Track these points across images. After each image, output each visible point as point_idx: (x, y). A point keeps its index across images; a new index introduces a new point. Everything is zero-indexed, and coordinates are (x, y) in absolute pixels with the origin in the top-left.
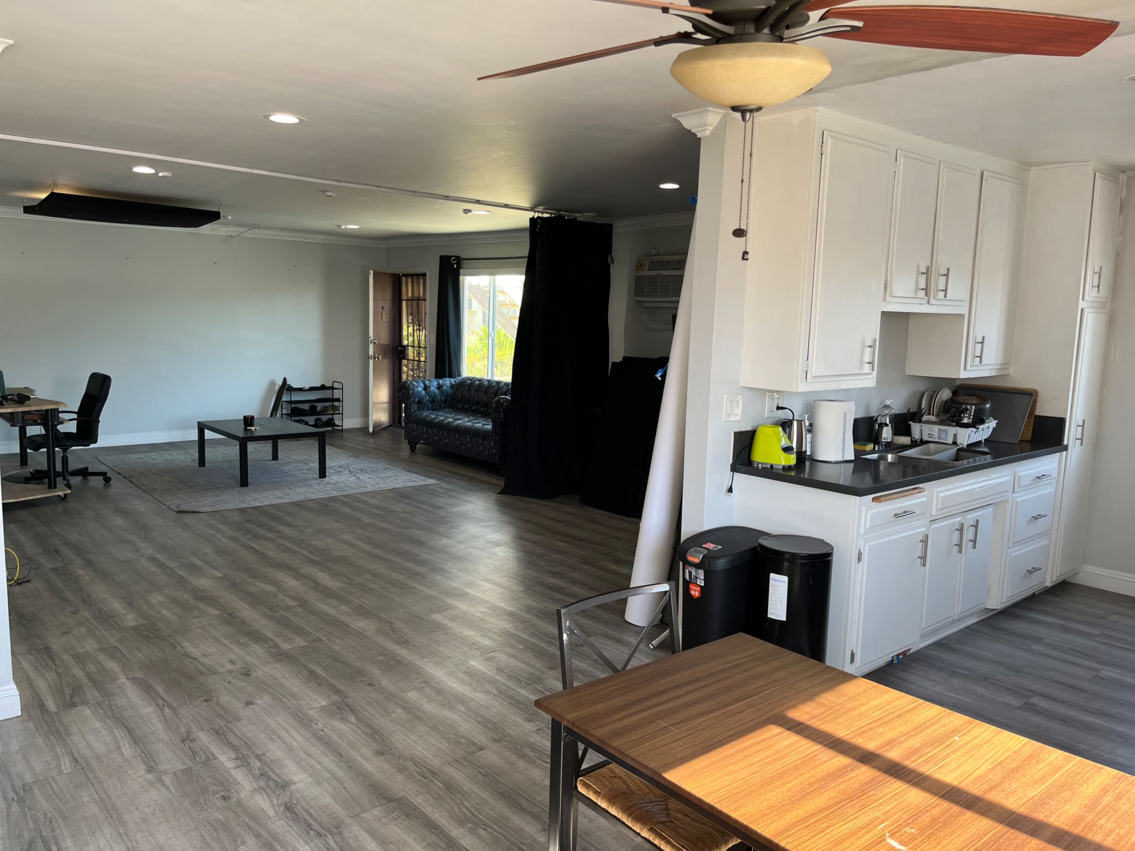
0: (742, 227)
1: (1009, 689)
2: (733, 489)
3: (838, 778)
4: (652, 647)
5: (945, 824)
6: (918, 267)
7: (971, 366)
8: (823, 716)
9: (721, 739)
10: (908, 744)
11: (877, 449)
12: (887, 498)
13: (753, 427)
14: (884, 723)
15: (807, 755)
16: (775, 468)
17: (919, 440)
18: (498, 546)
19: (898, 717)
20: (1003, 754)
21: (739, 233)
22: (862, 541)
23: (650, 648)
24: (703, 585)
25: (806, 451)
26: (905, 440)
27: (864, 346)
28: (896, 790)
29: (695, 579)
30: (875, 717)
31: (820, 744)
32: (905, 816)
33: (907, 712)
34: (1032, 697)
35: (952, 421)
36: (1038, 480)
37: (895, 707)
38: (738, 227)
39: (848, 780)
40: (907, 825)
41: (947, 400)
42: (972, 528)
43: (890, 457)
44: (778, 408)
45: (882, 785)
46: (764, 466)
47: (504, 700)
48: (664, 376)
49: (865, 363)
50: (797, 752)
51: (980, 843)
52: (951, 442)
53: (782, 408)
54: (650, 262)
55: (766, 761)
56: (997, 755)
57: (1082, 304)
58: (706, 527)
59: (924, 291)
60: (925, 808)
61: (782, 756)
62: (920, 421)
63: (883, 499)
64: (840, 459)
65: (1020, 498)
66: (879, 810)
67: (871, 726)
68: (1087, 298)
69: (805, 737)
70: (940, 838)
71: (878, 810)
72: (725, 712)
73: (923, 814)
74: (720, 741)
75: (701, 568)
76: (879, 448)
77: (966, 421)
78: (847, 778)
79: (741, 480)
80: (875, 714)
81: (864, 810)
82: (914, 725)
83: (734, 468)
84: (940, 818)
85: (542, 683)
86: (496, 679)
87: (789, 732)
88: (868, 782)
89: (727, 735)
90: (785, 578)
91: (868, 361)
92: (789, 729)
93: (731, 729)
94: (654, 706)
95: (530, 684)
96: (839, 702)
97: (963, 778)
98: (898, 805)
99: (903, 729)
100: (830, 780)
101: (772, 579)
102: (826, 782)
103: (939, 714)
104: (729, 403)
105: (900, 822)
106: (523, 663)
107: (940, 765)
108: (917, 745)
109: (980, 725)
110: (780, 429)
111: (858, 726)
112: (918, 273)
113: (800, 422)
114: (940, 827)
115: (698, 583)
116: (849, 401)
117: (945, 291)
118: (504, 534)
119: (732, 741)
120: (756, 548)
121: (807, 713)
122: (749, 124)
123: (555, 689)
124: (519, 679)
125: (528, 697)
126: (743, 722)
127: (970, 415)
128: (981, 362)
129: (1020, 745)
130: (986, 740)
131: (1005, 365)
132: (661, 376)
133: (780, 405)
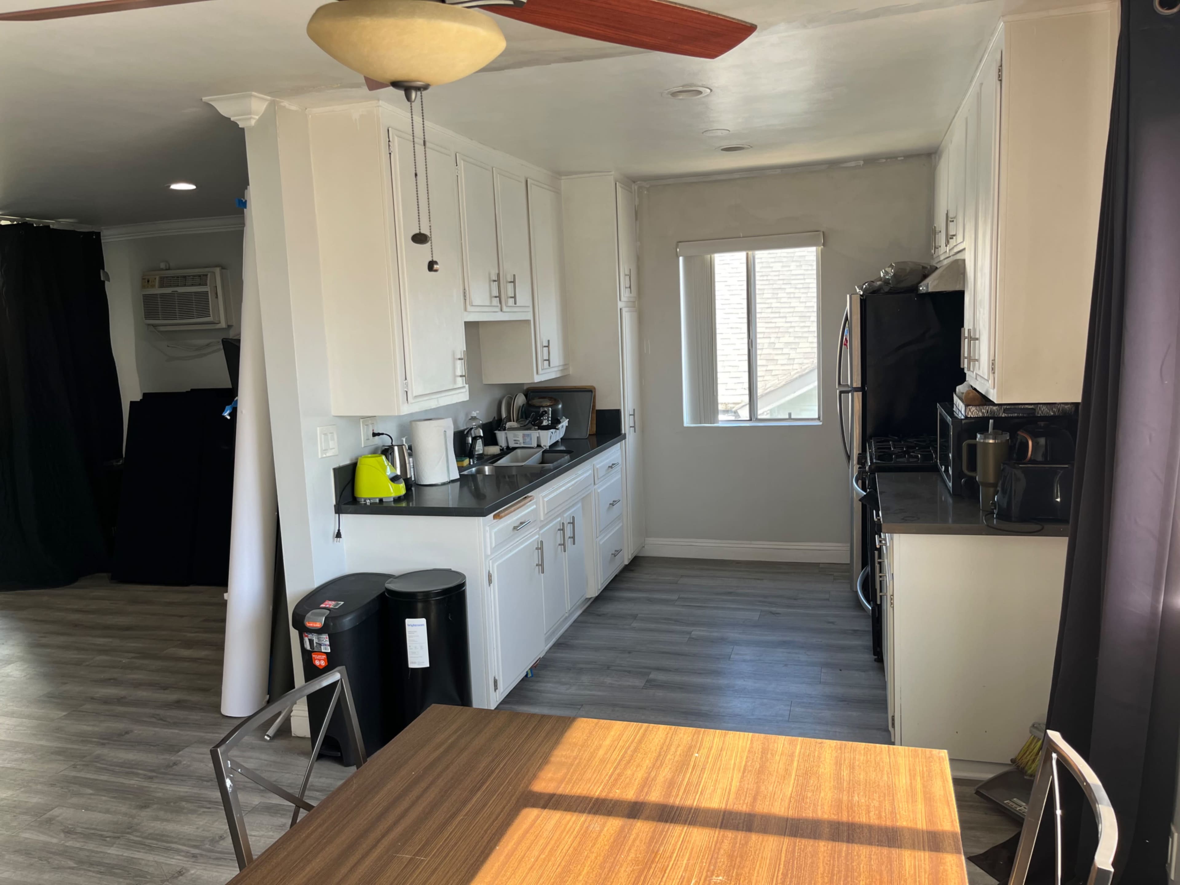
0: (422, 232)
1: (629, 672)
2: (342, 534)
3: (623, 847)
4: (268, 739)
5: (741, 857)
6: (490, 274)
7: (542, 369)
8: (568, 776)
9: (482, 848)
10: (661, 778)
11: (472, 463)
12: (507, 512)
13: (351, 460)
14: (629, 762)
15: (579, 832)
16: (386, 502)
17: (505, 448)
18: (9, 664)
19: (636, 750)
20: (741, 757)
21: (420, 238)
22: (491, 562)
23: (266, 740)
24: (329, 651)
25: (411, 478)
26: (494, 450)
27: (454, 359)
28: (680, 837)
29: (318, 646)
30: (616, 759)
31: (584, 812)
32: (704, 864)
33: (640, 742)
34: (650, 673)
35: (534, 425)
36: (610, 469)
37: (627, 741)
38: (417, 232)
39: (633, 844)
40: (712, 875)
41: (523, 405)
42: (569, 525)
43: (487, 469)
44: (374, 435)
45: (665, 837)
46: (372, 501)
47: (90, 871)
48: (234, 414)
49: (458, 376)
50: (568, 832)
51: (782, 866)
52: (536, 446)
53: (379, 434)
54: (161, 278)
55: (543, 856)
56: (738, 760)
57: (620, 305)
58: (317, 582)
59: (498, 299)
60: (715, 846)
61: (555, 843)
62: (505, 430)
63: (503, 514)
64: (446, 479)
65: (600, 488)
66: (679, 867)
67: (618, 771)
68: (623, 299)
69: (565, 810)
70: (747, 875)
71: (678, 869)
72: (468, 811)
73: (718, 853)
74: (482, 852)
75: (325, 633)
76: (473, 462)
77: (545, 423)
78: (630, 842)
79: (349, 520)
80: (614, 756)
81: (666, 875)
82: (655, 755)
83: (339, 510)
84: (734, 851)
85: (136, 831)
86: (67, 846)
87: (546, 810)
88: (652, 838)
89: (486, 841)
90: (423, 621)
91: (460, 374)
92: (544, 807)
93: (486, 832)
94: (383, 836)
95: (119, 838)
96: (575, 754)
97: (726, 797)
98: (691, 853)
99: (647, 763)
100: (616, 851)
101: (409, 625)
102: (614, 856)
103: (667, 734)
104: (323, 436)
105: (704, 874)
106: (100, 812)
107: (700, 790)
108: (669, 776)
109: (706, 733)
110: (384, 457)
111: (607, 775)
112: (490, 281)
113: (400, 447)
114: (740, 862)
115: (323, 651)
116: (446, 418)
117: (514, 297)
118: (13, 645)
119: (495, 847)
120: (383, 594)
121: (551, 780)
122: (416, 105)
123: (156, 832)
124: (101, 836)
125: (122, 855)
126: (494, 817)
127: (548, 417)
128: (549, 365)
129: (749, 742)
130: (720, 748)
131: (565, 366)
132: (230, 415)
133: (376, 432)
